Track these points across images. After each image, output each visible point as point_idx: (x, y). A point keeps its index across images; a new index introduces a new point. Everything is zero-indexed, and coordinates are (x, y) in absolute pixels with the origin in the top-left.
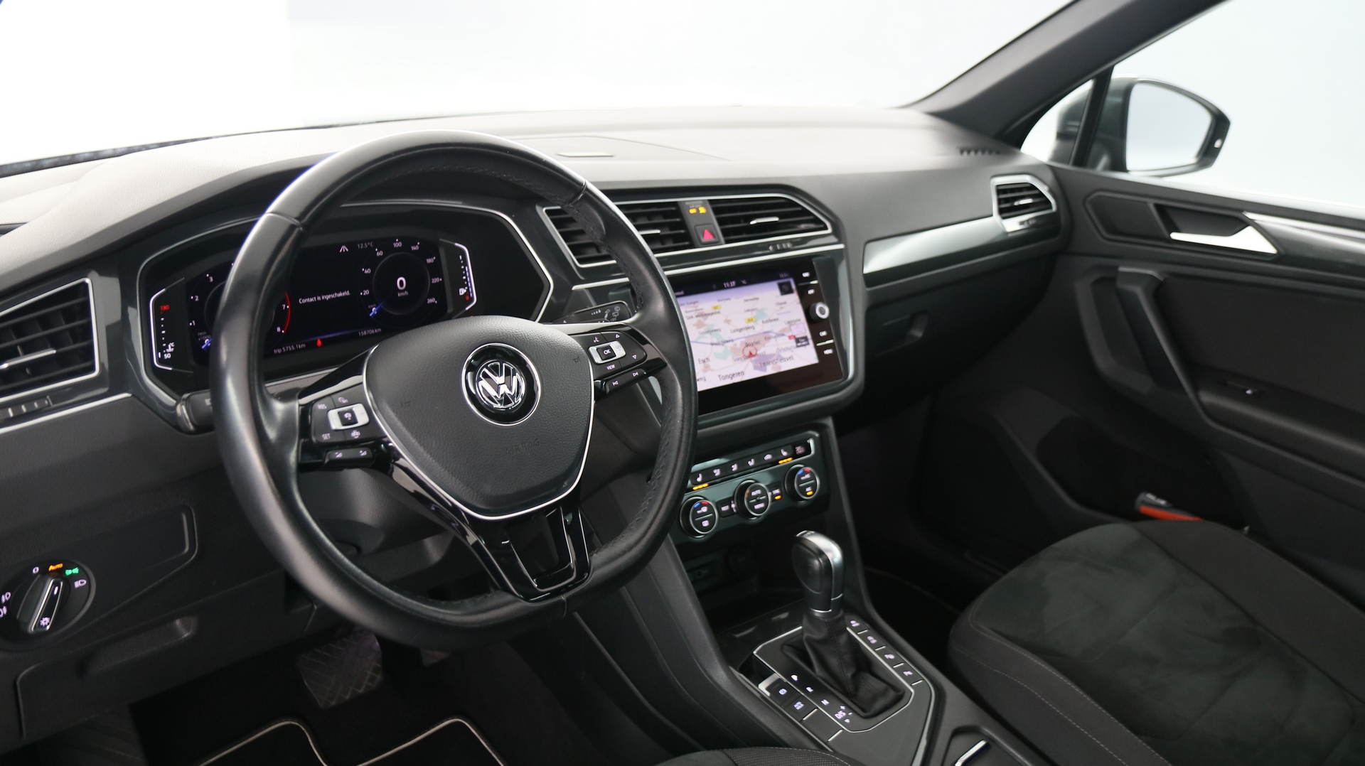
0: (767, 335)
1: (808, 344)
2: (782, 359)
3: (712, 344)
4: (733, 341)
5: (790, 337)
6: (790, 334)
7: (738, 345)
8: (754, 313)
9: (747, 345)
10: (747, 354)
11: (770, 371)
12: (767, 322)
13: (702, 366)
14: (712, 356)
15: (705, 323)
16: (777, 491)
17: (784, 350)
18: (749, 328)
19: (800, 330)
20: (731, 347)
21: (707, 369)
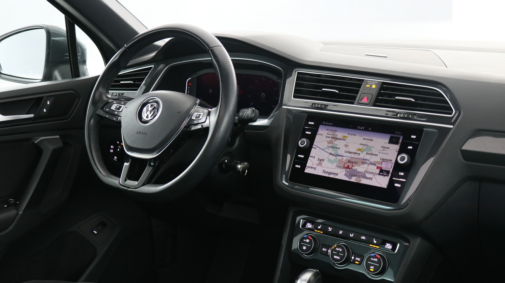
0: (364, 161)
1: (388, 176)
2: (365, 177)
3: (330, 154)
4: (343, 156)
5: (378, 168)
6: (380, 166)
7: (344, 160)
8: (365, 147)
9: (349, 162)
10: (346, 165)
11: (353, 180)
12: (369, 154)
13: (318, 162)
14: (327, 159)
15: (334, 142)
16: (359, 259)
17: (370, 173)
18: (356, 153)
19: (387, 166)
20: (339, 159)
21: (320, 164)
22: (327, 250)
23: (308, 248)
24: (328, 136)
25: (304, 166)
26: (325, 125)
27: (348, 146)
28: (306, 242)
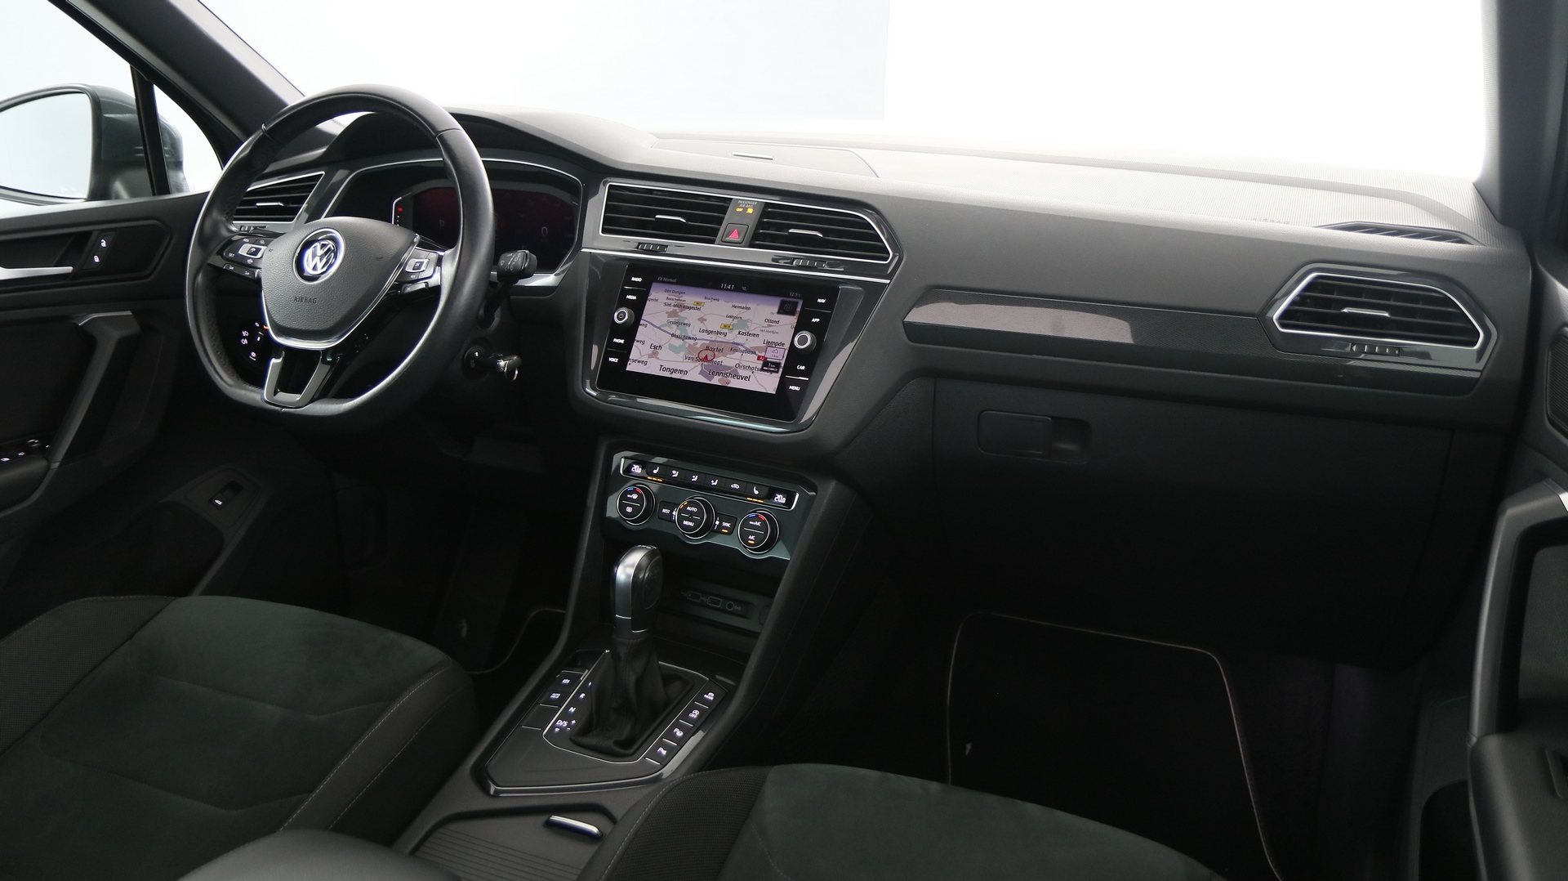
0: (735, 346)
1: (777, 372)
2: (737, 376)
3: (673, 335)
4: (696, 339)
5: (759, 357)
6: (763, 354)
7: (698, 346)
8: (736, 321)
9: (707, 349)
10: (702, 356)
11: (716, 381)
12: (743, 334)
13: (651, 351)
14: (667, 346)
15: (680, 314)
16: (728, 525)
17: (745, 367)
18: (720, 333)
19: (776, 355)
20: (690, 345)
21: (654, 355)
22: (672, 512)
23: (636, 510)
24: (669, 302)
25: (625, 358)
26: (663, 282)
27: (706, 320)
28: (632, 500)
